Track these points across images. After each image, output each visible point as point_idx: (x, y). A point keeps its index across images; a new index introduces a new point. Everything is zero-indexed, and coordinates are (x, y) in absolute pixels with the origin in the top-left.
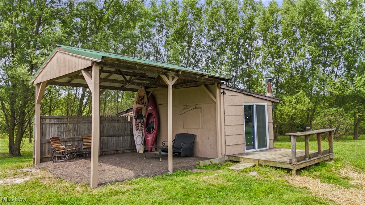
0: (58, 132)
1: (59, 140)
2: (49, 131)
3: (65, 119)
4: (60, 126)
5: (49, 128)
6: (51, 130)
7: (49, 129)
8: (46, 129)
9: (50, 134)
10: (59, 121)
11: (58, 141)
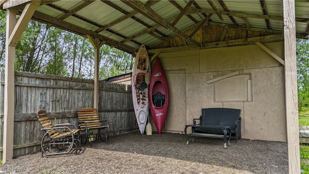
0: (41, 101)
2: (27, 100)
3: (52, 81)
4: (45, 91)
5: (27, 93)
6: (29, 99)
7: (27, 96)
8: (21, 96)
9: (29, 105)
10: (43, 83)
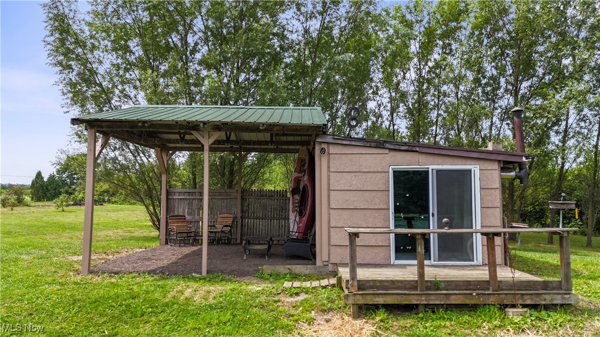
0: (188, 209)
1: (185, 219)
2: (178, 208)
3: (197, 193)
4: (191, 201)
5: (178, 203)
10: (190, 196)
11: (182, 220)
